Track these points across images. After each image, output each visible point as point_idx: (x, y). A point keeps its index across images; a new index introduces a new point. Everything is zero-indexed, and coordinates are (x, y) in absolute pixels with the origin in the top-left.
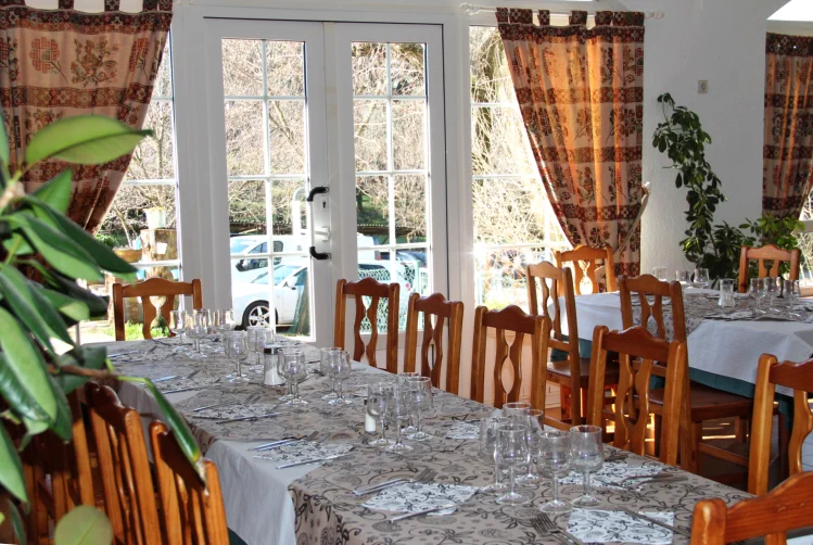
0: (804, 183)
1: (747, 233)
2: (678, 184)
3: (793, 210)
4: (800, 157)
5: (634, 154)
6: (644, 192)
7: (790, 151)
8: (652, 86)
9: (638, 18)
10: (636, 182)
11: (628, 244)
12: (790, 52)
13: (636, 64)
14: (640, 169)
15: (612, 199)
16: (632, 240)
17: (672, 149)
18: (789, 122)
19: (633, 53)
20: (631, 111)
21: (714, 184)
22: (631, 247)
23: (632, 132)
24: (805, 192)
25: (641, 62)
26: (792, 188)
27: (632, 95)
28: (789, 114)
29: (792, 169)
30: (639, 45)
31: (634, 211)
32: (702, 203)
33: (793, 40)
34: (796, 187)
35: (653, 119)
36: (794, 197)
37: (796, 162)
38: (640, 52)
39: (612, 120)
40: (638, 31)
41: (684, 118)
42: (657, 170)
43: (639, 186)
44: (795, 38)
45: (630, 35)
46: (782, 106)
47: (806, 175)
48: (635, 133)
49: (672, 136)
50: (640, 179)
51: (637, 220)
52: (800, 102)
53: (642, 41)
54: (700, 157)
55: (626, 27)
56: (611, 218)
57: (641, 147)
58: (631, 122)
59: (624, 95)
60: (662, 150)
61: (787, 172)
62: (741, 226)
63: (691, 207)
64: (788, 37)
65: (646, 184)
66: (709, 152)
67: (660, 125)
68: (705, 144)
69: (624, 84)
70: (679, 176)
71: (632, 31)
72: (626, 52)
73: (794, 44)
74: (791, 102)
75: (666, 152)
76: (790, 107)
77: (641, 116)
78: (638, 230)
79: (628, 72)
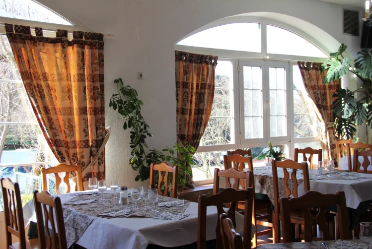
0: (200, 127)
1: (166, 154)
2: (125, 127)
3: (195, 141)
4: (198, 114)
5: (102, 110)
6: (106, 132)
7: (193, 111)
8: (110, 76)
9: (100, 37)
10: (101, 127)
11: (96, 161)
12: (191, 61)
13: (99, 62)
14: (103, 119)
15: (86, 136)
16: (99, 159)
17: (120, 108)
18: (192, 96)
19: (97, 55)
20: (96, 87)
21: (145, 128)
22: (99, 163)
23: (97, 99)
24: (201, 132)
25: (103, 61)
26: (195, 130)
27: (98, 78)
28: (192, 92)
29: (195, 120)
30: (101, 51)
31: (100, 143)
32: (138, 139)
33: (192, 55)
34: (197, 129)
35: (110, 92)
36: (196, 134)
37: (197, 116)
38: (101, 56)
39: (85, 92)
40: (100, 43)
41: (129, 92)
42: (112, 120)
43: (103, 129)
44: (193, 54)
45: (95, 45)
46: (187, 88)
47: (201, 123)
48: (100, 99)
49: (120, 101)
50: (104, 125)
51: (100, 151)
52: (197, 86)
53: (103, 49)
54: (138, 113)
55: (93, 41)
56: (85, 147)
57: (104, 107)
58: (98, 93)
59: (93, 79)
60: (115, 108)
61: (192, 122)
62: (164, 150)
63: (132, 141)
64: (189, 54)
65: (107, 128)
66: (143, 110)
67: (114, 95)
68: (141, 105)
69: (93, 72)
70: (125, 124)
71: (96, 43)
72: (92, 55)
73: (193, 57)
74: (192, 86)
75: (117, 109)
76: (192, 89)
77: (103, 90)
78: (103, 154)
79: (94, 66)
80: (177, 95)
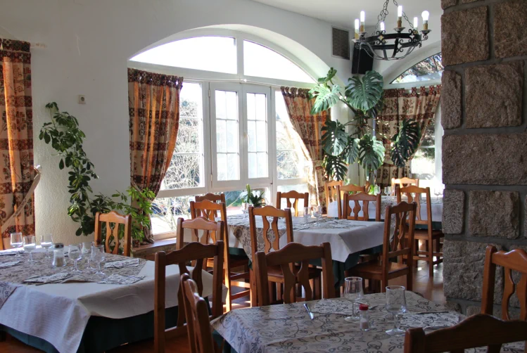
0: (161, 166)
1: (117, 200)
2: (61, 166)
3: (155, 184)
4: (158, 150)
5: (30, 144)
6: (36, 172)
7: (152, 146)
8: (39, 99)
9: (26, 46)
10: (28, 165)
11: (22, 211)
12: (148, 82)
13: (26, 80)
14: (31, 155)
15: (7, 178)
16: (25, 208)
17: (55, 141)
18: (150, 127)
19: (22, 70)
20: (21, 113)
21: (88, 167)
22: (25, 213)
23: (23, 129)
24: (162, 172)
25: (29, 78)
26: (154, 169)
27: (23, 101)
28: (150, 122)
29: (154, 157)
30: (27, 65)
31: (27, 187)
32: (79, 182)
33: (150, 75)
34: (156, 168)
35: (40, 120)
36: (155, 175)
37: (156, 152)
38: (27, 71)
39: (4, 119)
40: (25, 55)
41: (66, 121)
42: (44, 156)
43: (32, 169)
44: (151, 74)
45: (18, 57)
46: (144, 116)
47: (162, 161)
48: (26, 129)
49: (55, 133)
50: (32, 163)
51: (28, 197)
52: (157, 114)
53: (30, 63)
54: (79, 147)
55: (15, 51)
56: (6, 192)
57: (32, 140)
58: (24, 121)
59: (16, 102)
60: (47, 141)
61: (150, 159)
62: (113, 196)
63: (71, 184)
64: (147, 73)
65: (36, 167)
66: (86, 144)
67: (45, 124)
68: (82, 138)
69: (15, 93)
70: (62, 161)
71: (20, 54)
72: (15, 70)
73: (151, 77)
74: (151, 114)
75: (51, 142)
76: (151, 117)
77: (31, 117)
78: (31, 201)
79: (18, 85)
80: (131, 125)
